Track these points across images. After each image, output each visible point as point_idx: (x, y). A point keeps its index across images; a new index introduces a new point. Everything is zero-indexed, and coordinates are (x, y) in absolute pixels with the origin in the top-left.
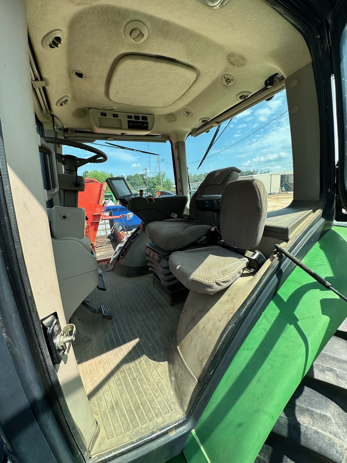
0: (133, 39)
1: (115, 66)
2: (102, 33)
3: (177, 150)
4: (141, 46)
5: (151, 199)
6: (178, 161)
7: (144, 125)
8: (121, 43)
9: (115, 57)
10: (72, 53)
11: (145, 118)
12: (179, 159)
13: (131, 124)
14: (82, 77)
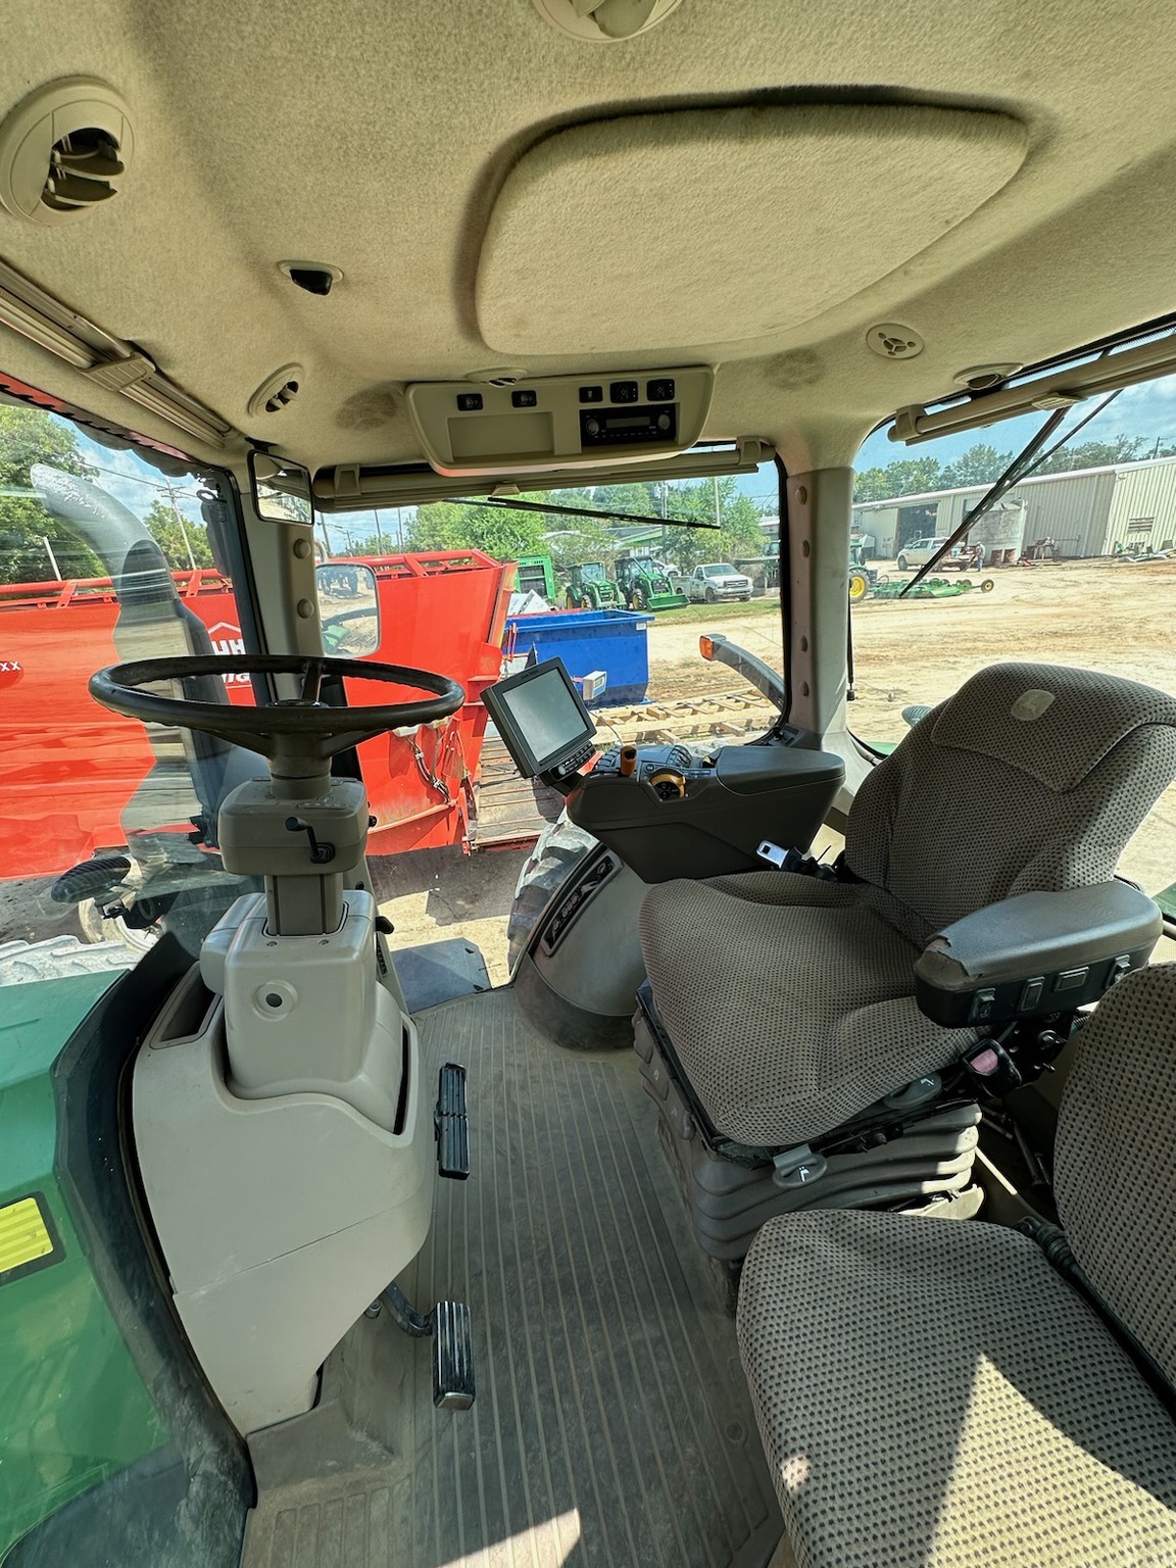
0: (593, 15)
1: (492, 208)
2: (363, 24)
3: (806, 508)
4: (648, 53)
5: (670, 784)
6: (807, 561)
7: (655, 422)
8: (505, 63)
9: (477, 157)
10: (233, 185)
11: (662, 388)
12: (811, 549)
13: (595, 427)
14: (324, 291)
